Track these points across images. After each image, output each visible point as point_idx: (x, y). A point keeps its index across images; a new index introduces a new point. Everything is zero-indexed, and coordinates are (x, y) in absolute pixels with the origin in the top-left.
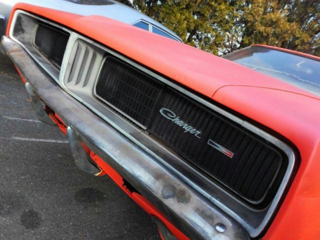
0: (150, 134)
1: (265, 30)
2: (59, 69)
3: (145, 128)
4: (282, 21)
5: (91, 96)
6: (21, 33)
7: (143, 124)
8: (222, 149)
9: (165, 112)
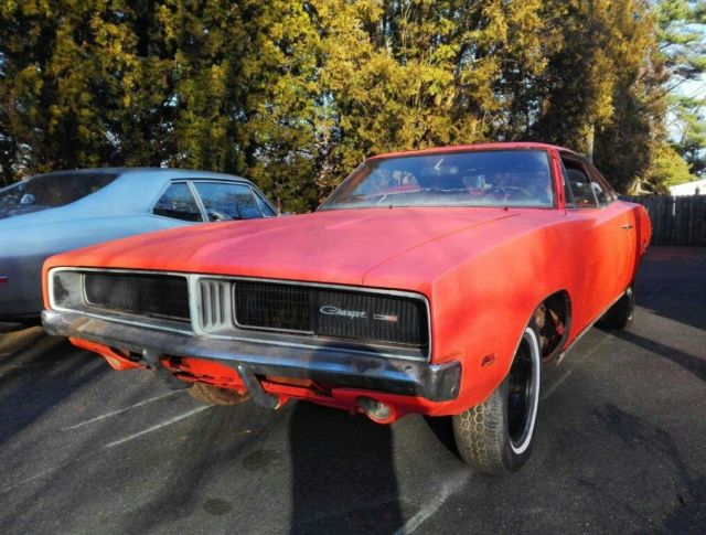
0: (319, 335)
1: (369, 95)
2: (190, 322)
3: (312, 333)
4: (391, 68)
5: (234, 329)
6: (64, 296)
7: (309, 330)
8: (387, 318)
9: (326, 310)
